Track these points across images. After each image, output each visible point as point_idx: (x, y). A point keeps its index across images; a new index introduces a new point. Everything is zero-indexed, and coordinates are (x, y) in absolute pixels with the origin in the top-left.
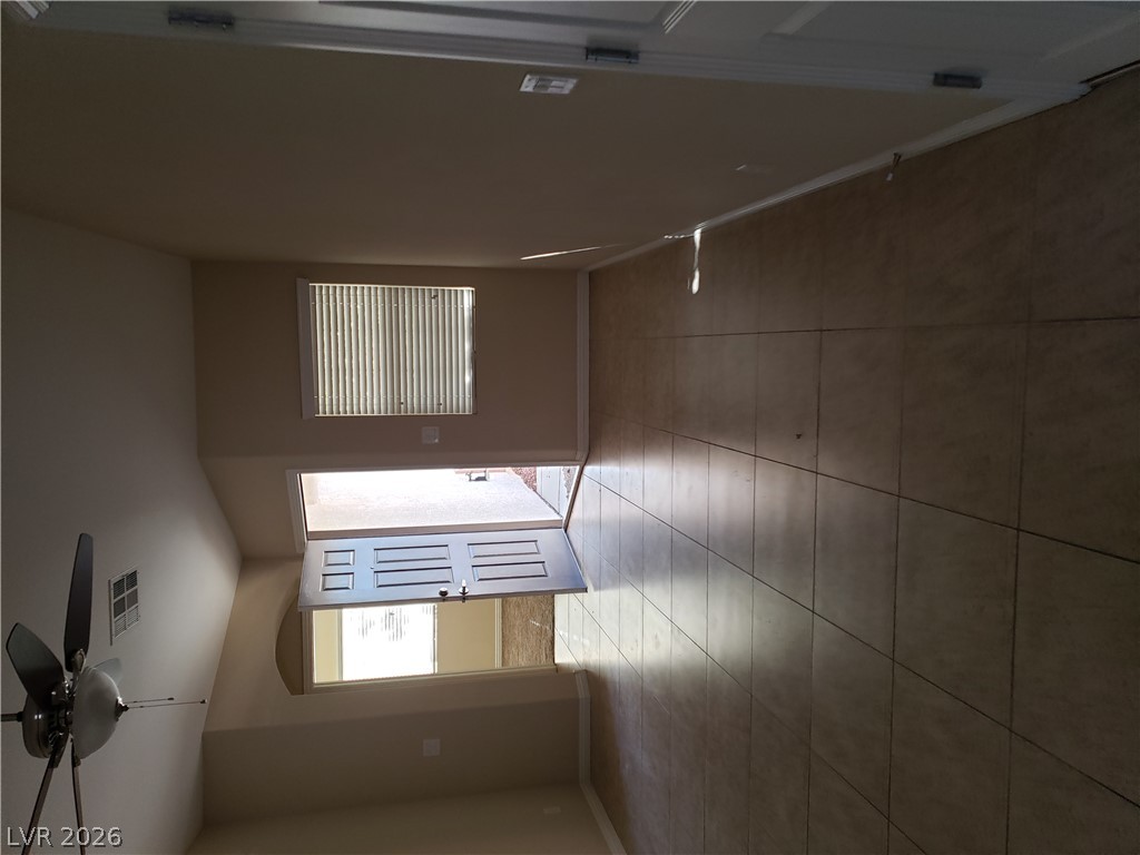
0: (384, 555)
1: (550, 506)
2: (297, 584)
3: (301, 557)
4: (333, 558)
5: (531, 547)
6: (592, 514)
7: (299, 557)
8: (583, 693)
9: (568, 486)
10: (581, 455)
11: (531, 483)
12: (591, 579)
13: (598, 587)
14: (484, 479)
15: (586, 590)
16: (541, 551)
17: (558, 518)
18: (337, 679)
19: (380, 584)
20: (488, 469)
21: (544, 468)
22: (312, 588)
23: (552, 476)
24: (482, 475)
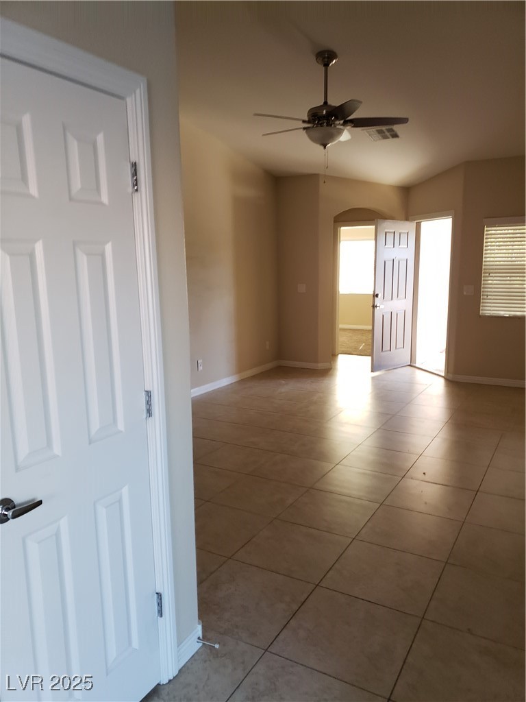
0: (403, 264)
4: (404, 237)
5: (400, 344)
7: (407, 218)
8: (321, 366)
12: (378, 375)
13: (373, 378)
15: (372, 371)
16: (397, 350)
17: (417, 361)
19: (387, 262)
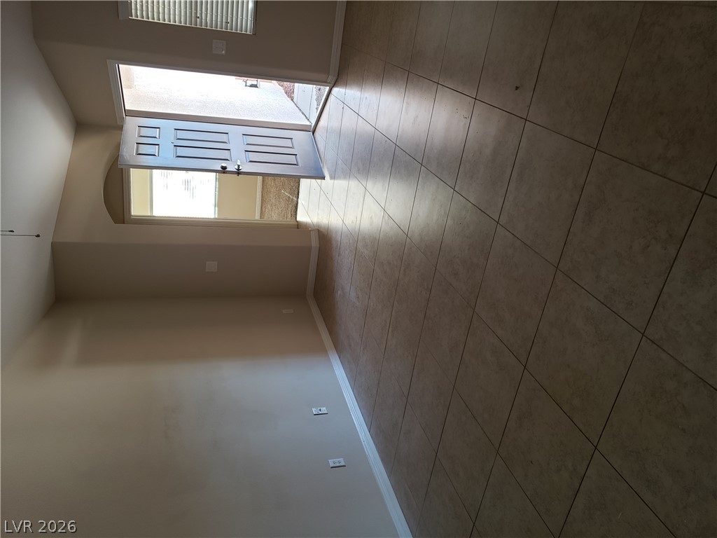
0: (181, 134)
1: (303, 113)
2: (118, 147)
3: (121, 128)
4: (145, 132)
5: (288, 143)
6: (335, 124)
7: (120, 128)
8: (315, 243)
9: (318, 100)
10: (331, 79)
11: (290, 94)
12: (328, 171)
13: (333, 177)
14: (255, 86)
15: (324, 178)
16: (295, 147)
17: (308, 123)
18: (149, 214)
19: (178, 155)
20: (259, 80)
21: (301, 85)
22: (129, 151)
23: (307, 92)
24: (255, 83)
